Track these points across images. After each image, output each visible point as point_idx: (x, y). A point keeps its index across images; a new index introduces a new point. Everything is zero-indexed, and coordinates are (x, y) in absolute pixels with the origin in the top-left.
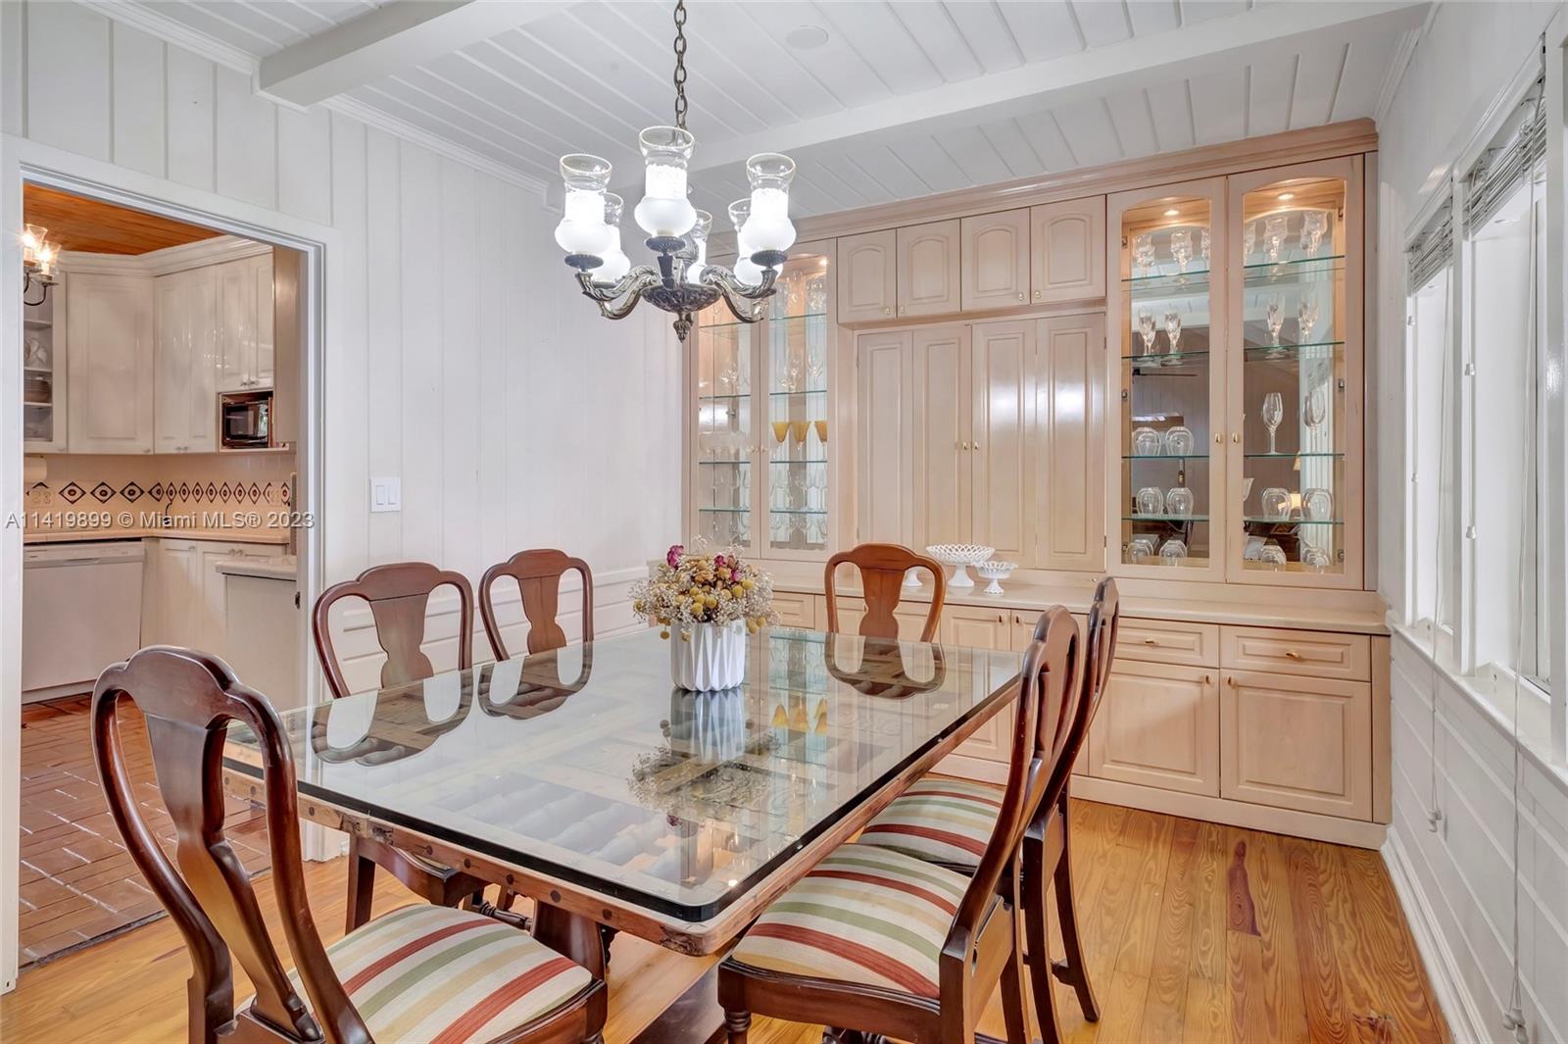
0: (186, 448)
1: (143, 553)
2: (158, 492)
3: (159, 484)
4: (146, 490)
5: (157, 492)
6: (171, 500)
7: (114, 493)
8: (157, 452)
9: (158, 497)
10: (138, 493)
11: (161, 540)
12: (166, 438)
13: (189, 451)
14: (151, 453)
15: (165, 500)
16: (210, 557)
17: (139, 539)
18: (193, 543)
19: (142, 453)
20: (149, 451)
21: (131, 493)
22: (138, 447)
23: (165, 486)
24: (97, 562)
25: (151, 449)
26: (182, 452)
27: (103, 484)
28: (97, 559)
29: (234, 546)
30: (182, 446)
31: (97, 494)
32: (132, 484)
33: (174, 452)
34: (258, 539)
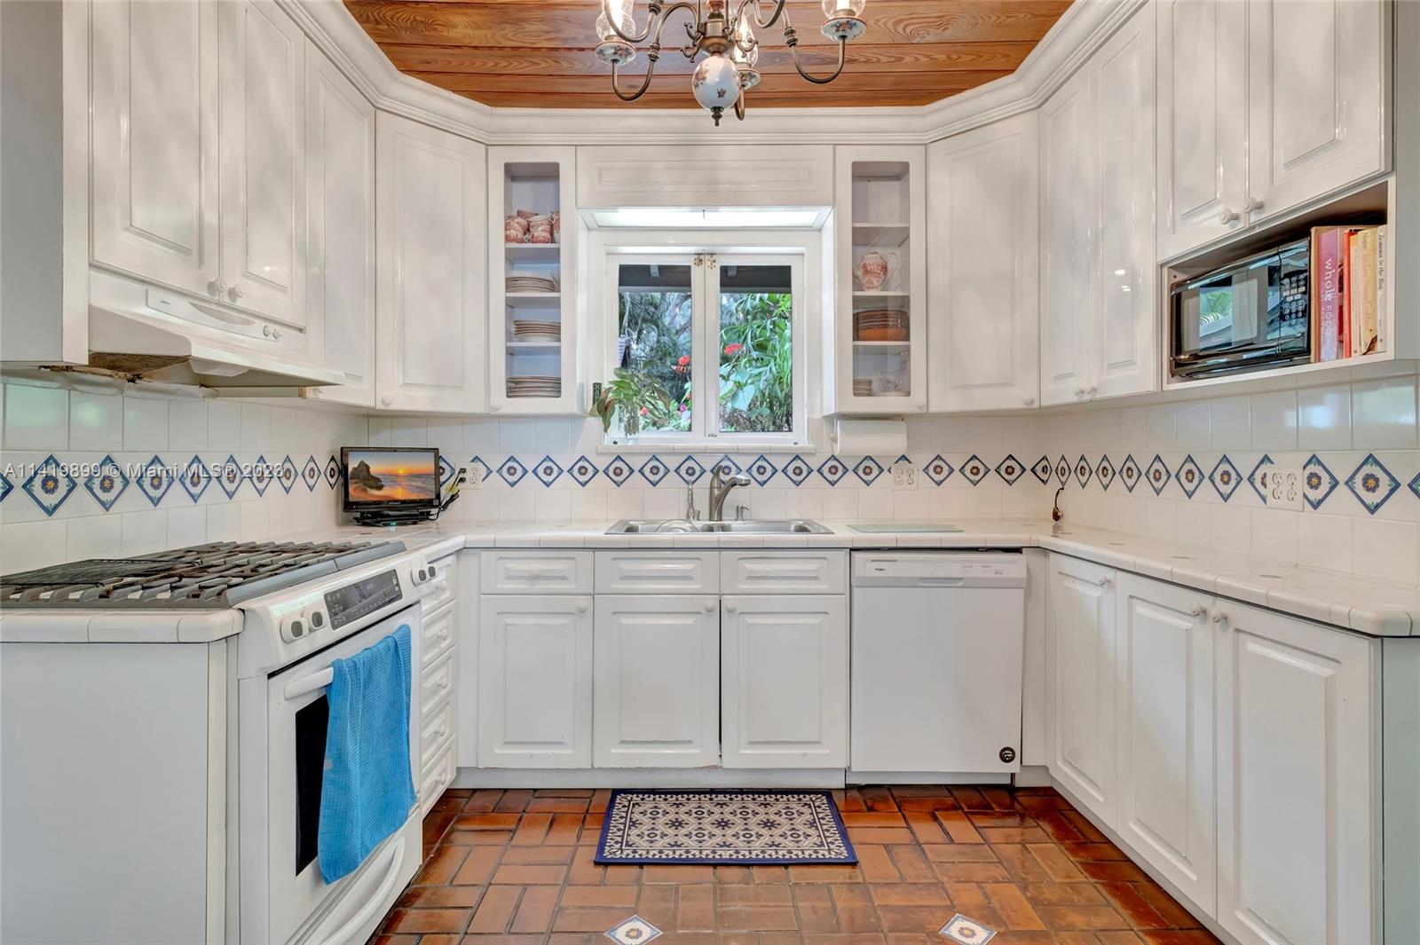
0: (1095, 390)
1: (1025, 575)
2: (1044, 470)
3: (1045, 458)
4: (1028, 467)
5: (1042, 470)
6: (1063, 484)
7: (987, 471)
8: (1046, 402)
9: (1044, 477)
10: (1018, 470)
11: (1052, 555)
12: (1057, 378)
13: (1098, 396)
14: (1036, 405)
15: (1054, 483)
16: (1141, 609)
17: (1018, 550)
18: (1110, 574)
19: (1022, 406)
20: (1032, 402)
21: (1010, 470)
22: (1015, 398)
23: (1054, 461)
24: (960, 584)
25: (1036, 400)
26: (1086, 397)
27: (974, 457)
28: (961, 579)
29: (1206, 601)
30: (1087, 387)
31: (967, 471)
32: (1010, 457)
33: (1072, 398)
34: (1275, 599)
